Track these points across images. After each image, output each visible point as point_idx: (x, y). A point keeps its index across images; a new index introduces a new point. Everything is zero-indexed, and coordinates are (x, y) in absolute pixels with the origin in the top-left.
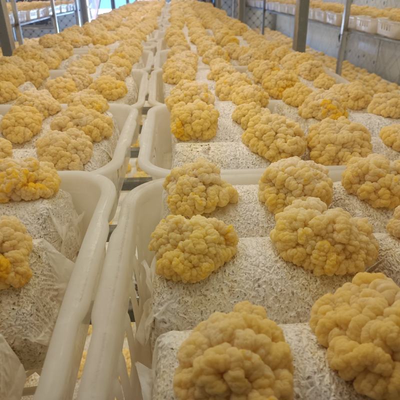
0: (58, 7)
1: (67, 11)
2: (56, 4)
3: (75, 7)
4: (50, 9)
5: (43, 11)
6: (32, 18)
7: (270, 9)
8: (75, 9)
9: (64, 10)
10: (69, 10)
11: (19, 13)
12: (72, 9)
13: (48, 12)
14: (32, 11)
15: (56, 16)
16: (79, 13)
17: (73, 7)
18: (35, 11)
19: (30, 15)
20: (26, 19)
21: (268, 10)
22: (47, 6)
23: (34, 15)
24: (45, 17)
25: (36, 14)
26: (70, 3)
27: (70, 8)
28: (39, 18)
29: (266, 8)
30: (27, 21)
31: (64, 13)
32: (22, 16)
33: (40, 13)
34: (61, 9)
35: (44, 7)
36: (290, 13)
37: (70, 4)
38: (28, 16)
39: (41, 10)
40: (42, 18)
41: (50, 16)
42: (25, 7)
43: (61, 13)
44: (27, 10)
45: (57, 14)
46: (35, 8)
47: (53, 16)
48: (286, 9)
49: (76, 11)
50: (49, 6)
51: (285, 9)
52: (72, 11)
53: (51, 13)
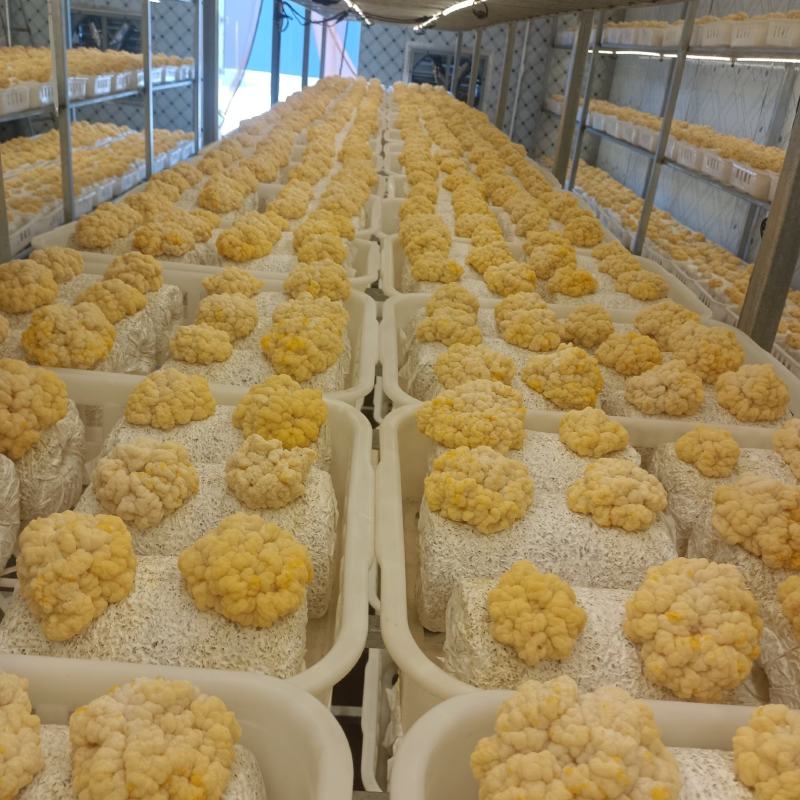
0: (159, 70)
1: (178, 81)
2: (156, 66)
3: (193, 72)
4: (141, 74)
5: (126, 78)
6: (99, 91)
7: (595, 126)
8: (193, 77)
9: (170, 78)
10: (181, 78)
11: (70, 80)
12: (187, 76)
13: (135, 80)
14: (100, 78)
15: (151, 89)
16: (200, 85)
17: (190, 74)
18: (108, 78)
19: (96, 84)
20: (84, 92)
21: (591, 127)
22: (135, 66)
23: (104, 86)
24: (127, 90)
25: (109, 83)
26: (186, 63)
27: (184, 73)
28: (113, 92)
29: (587, 123)
30: (88, 97)
31: (169, 83)
32: (77, 86)
33: (118, 81)
34: (163, 75)
35: (128, 69)
36: (642, 143)
37: (184, 67)
38: (90, 87)
39: (121, 76)
40: (120, 92)
41: (138, 89)
42: (86, 68)
43: (163, 83)
44: (90, 74)
45: (155, 85)
46: (108, 71)
47: (145, 89)
48: (634, 134)
49: (195, 81)
50: (140, 68)
51: (630, 135)
52: (187, 80)
53: (142, 83)
